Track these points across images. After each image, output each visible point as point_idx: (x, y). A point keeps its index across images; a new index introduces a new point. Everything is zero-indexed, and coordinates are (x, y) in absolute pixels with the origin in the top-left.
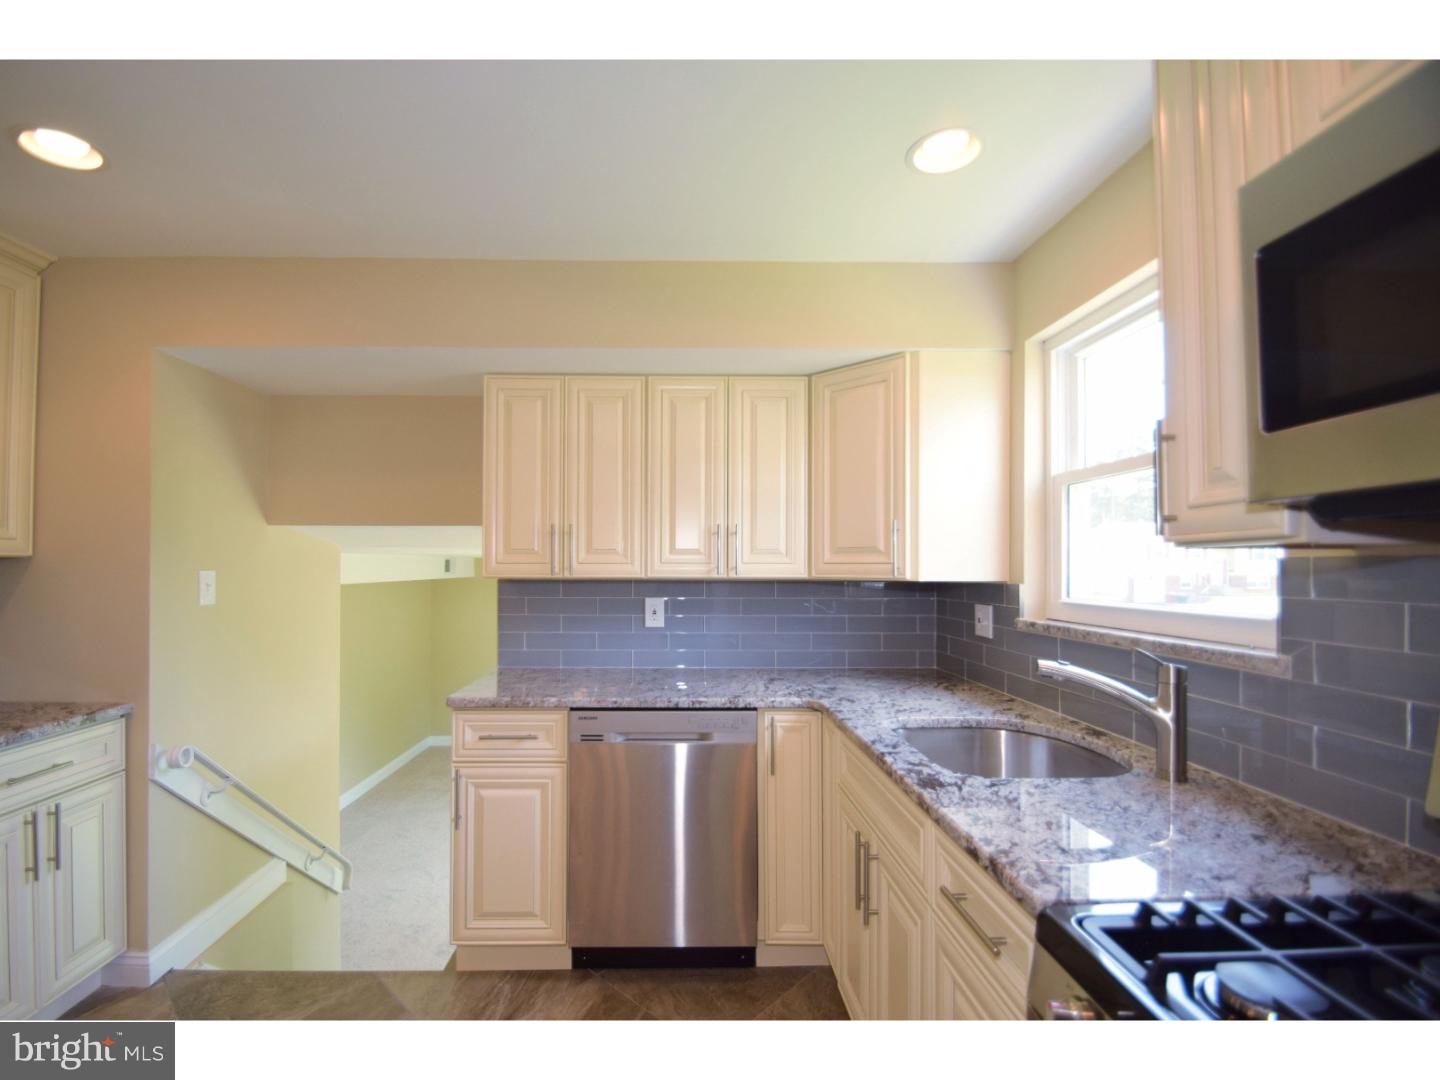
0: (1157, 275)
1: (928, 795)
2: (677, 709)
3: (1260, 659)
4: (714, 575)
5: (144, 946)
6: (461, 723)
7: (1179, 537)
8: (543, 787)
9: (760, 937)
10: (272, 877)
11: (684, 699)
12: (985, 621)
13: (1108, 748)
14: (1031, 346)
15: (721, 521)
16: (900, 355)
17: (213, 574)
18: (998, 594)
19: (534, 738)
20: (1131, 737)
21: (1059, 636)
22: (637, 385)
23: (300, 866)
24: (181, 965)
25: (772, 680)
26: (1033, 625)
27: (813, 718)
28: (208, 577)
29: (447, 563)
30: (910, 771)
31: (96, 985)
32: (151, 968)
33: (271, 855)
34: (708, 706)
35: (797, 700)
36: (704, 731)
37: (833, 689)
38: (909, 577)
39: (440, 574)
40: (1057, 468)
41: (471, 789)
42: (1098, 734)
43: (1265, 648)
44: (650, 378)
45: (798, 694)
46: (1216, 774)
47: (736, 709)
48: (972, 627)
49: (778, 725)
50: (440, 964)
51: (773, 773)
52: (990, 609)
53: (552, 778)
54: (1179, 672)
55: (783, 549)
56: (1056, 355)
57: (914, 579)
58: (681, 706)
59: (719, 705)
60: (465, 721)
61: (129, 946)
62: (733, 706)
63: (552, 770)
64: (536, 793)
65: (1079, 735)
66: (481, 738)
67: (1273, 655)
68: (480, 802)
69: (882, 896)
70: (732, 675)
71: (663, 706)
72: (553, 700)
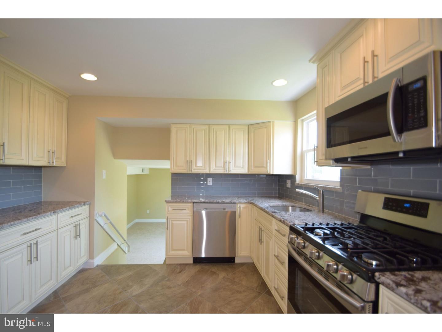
0: (316, 113)
1: (273, 214)
2: (218, 203)
3: (337, 188)
4: (226, 172)
5: (93, 258)
6: (168, 206)
7: (319, 165)
8: (187, 221)
9: (236, 255)
10: (114, 247)
11: (220, 201)
12: (289, 184)
13: (311, 208)
14: (299, 121)
15: (227, 159)
16: (270, 122)
17: (105, 171)
18: (291, 177)
19: (185, 209)
20: (316, 206)
21: (303, 186)
22: (207, 127)
23: (120, 245)
24: (100, 263)
25: (239, 198)
26: (298, 184)
27: (249, 205)
28: (104, 171)
29: (143, 169)
30: (270, 211)
31: (81, 268)
32: (95, 263)
33: (114, 241)
34: (225, 202)
35: (245, 201)
36: (224, 208)
37: (254, 199)
38: (271, 173)
39: (141, 173)
40: (304, 149)
41: (171, 221)
42: (310, 206)
43: (338, 186)
44: (211, 125)
45: (246, 200)
46: (330, 212)
47: (232, 203)
48: (286, 185)
49: (241, 207)
50: (162, 262)
51: (240, 217)
52: (290, 181)
53: (189, 219)
54: (322, 191)
55: (242, 166)
56: (305, 123)
57: (272, 174)
58: (219, 202)
59: (228, 202)
60: (169, 205)
61: (89, 258)
62: (231, 202)
63: (189, 217)
64: (185, 222)
65: (306, 206)
66: (173, 209)
67: (339, 187)
68: (172, 224)
69: (264, 238)
70: (229, 197)
71: (215, 202)
72: (190, 201)
